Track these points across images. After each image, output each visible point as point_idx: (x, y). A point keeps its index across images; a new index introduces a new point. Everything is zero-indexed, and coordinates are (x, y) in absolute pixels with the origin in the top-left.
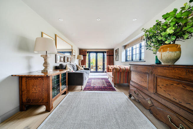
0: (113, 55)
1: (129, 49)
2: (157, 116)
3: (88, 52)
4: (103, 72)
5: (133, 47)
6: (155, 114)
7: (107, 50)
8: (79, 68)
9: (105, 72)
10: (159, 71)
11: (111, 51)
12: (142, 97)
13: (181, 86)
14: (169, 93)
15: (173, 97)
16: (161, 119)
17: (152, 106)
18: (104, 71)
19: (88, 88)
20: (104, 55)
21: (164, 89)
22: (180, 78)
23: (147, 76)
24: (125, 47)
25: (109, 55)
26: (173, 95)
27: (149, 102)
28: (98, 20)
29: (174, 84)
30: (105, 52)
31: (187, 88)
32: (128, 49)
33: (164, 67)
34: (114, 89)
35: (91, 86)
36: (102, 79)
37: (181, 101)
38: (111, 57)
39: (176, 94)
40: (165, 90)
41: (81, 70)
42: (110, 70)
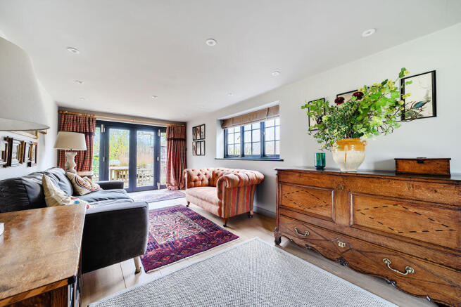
0: (185, 140)
1: (234, 130)
2: (358, 266)
3: (99, 123)
4: (155, 188)
5: (243, 128)
6: (353, 263)
7: (169, 125)
8: (83, 186)
9: (162, 187)
10: (359, 185)
11: (179, 128)
12: (321, 238)
13: (400, 207)
14: (380, 221)
15: (387, 226)
16: (368, 270)
17: (347, 251)
18: (158, 185)
19: (154, 256)
20: (157, 139)
21: (370, 216)
22: (400, 195)
23: (331, 194)
24: (224, 123)
25: (175, 139)
26: (387, 224)
27: (341, 245)
28: (211, 43)
29: (389, 206)
30: (163, 130)
31: (410, 210)
32: (230, 130)
33: (370, 179)
34: (230, 233)
35: (162, 246)
36: (173, 210)
37: (400, 230)
38: (180, 143)
39: (392, 220)
40: (372, 217)
41: (92, 192)
42: (195, 181)
